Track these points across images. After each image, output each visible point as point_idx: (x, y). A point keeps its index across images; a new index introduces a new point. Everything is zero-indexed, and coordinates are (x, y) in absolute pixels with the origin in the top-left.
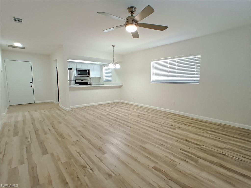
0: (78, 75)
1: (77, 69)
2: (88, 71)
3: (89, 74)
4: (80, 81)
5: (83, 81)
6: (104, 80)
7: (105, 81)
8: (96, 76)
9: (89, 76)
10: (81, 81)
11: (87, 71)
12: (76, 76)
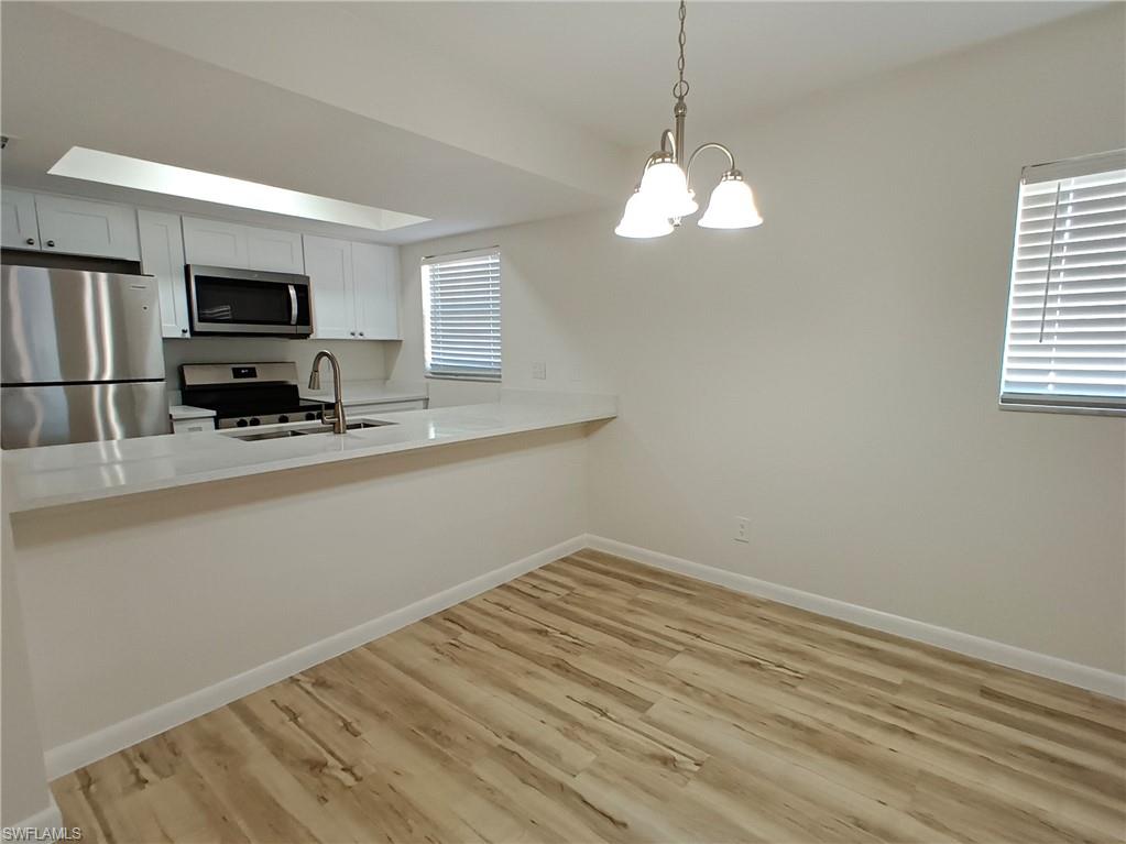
0: (199, 327)
1: (187, 268)
2: (292, 292)
3: (305, 317)
4: (225, 377)
5: (252, 373)
6: (428, 366)
7: (440, 374)
8: (368, 336)
9: (305, 336)
10: (237, 373)
11: (284, 287)
12: (184, 331)
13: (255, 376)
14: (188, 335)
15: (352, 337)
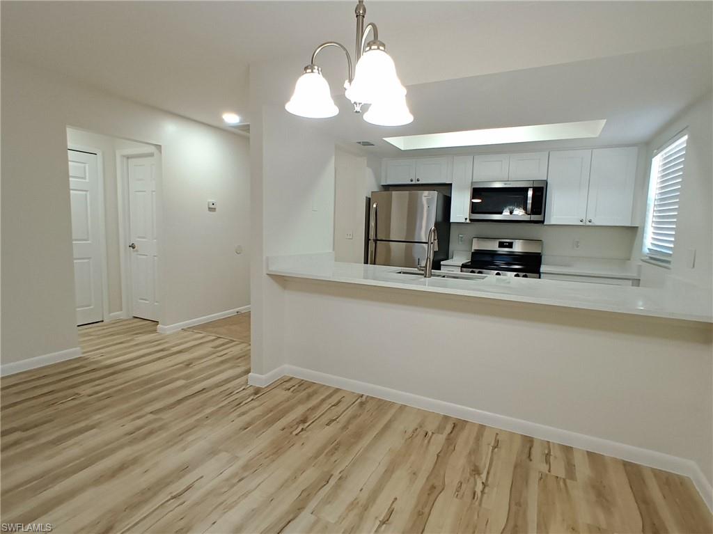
0: (475, 216)
1: (472, 184)
2: (531, 193)
3: (538, 209)
4: (493, 246)
5: (510, 245)
6: (645, 252)
7: (651, 259)
10: (501, 245)
11: (525, 190)
12: (466, 219)
13: (512, 247)
14: (468, 221)
15: (581, 224)
